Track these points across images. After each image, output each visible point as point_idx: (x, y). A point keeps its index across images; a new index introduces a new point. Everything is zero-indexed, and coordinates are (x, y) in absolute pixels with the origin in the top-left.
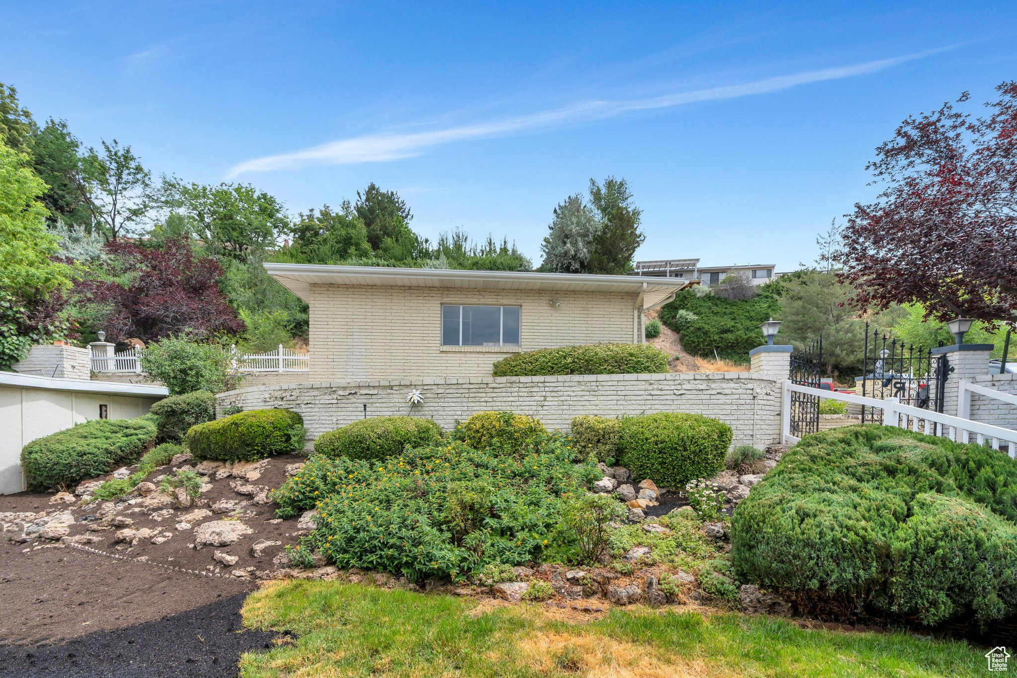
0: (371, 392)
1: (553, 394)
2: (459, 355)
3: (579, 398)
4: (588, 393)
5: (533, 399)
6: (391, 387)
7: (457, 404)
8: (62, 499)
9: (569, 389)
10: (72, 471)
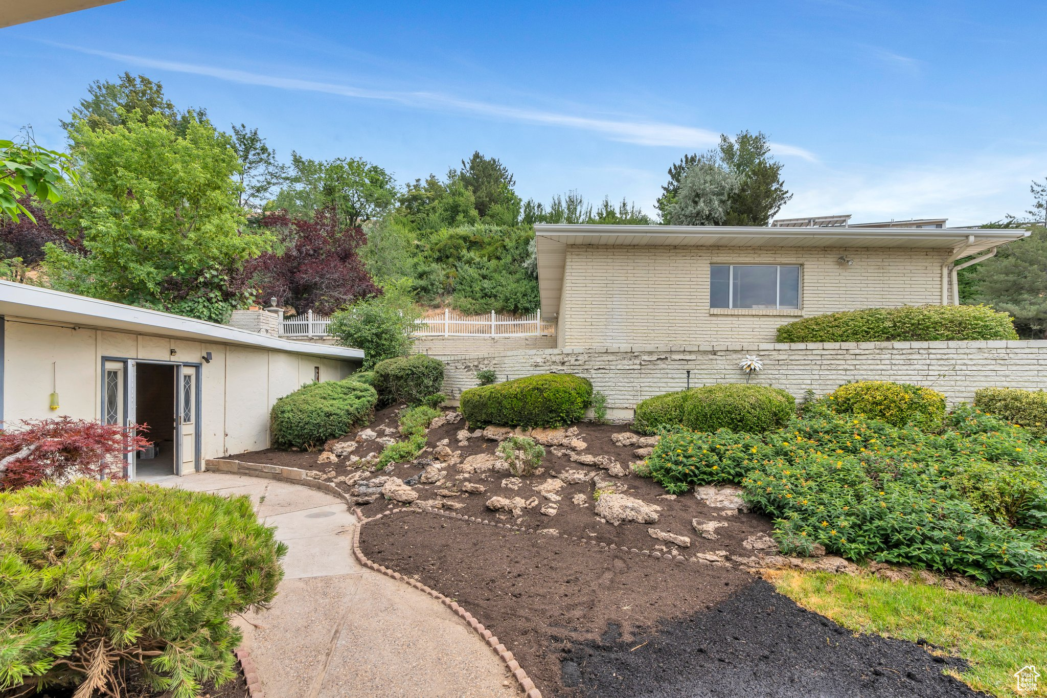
0: (687, 357)
1: (942, 362)
2: (731, 318)
3: (979, 368)
4: (993, 362)
5: (912, 367)
6: (714, 353)
7: (805, 372)
8: (328, 458)
9: (965, 356)
10: (320, 431)
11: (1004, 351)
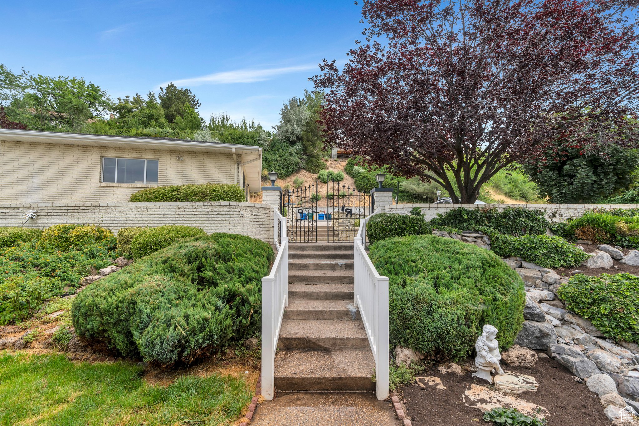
0: (5, 211)
1: (121, 213)
3: (136, 216)
4: (142, 213)
5: (108, 216)
6: (18, 208)
7: (60, 220)
9: (130, 210)
11: (145, 207)
